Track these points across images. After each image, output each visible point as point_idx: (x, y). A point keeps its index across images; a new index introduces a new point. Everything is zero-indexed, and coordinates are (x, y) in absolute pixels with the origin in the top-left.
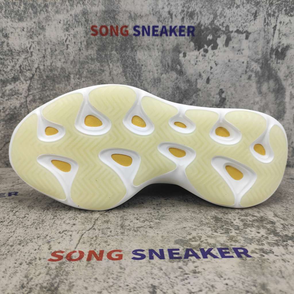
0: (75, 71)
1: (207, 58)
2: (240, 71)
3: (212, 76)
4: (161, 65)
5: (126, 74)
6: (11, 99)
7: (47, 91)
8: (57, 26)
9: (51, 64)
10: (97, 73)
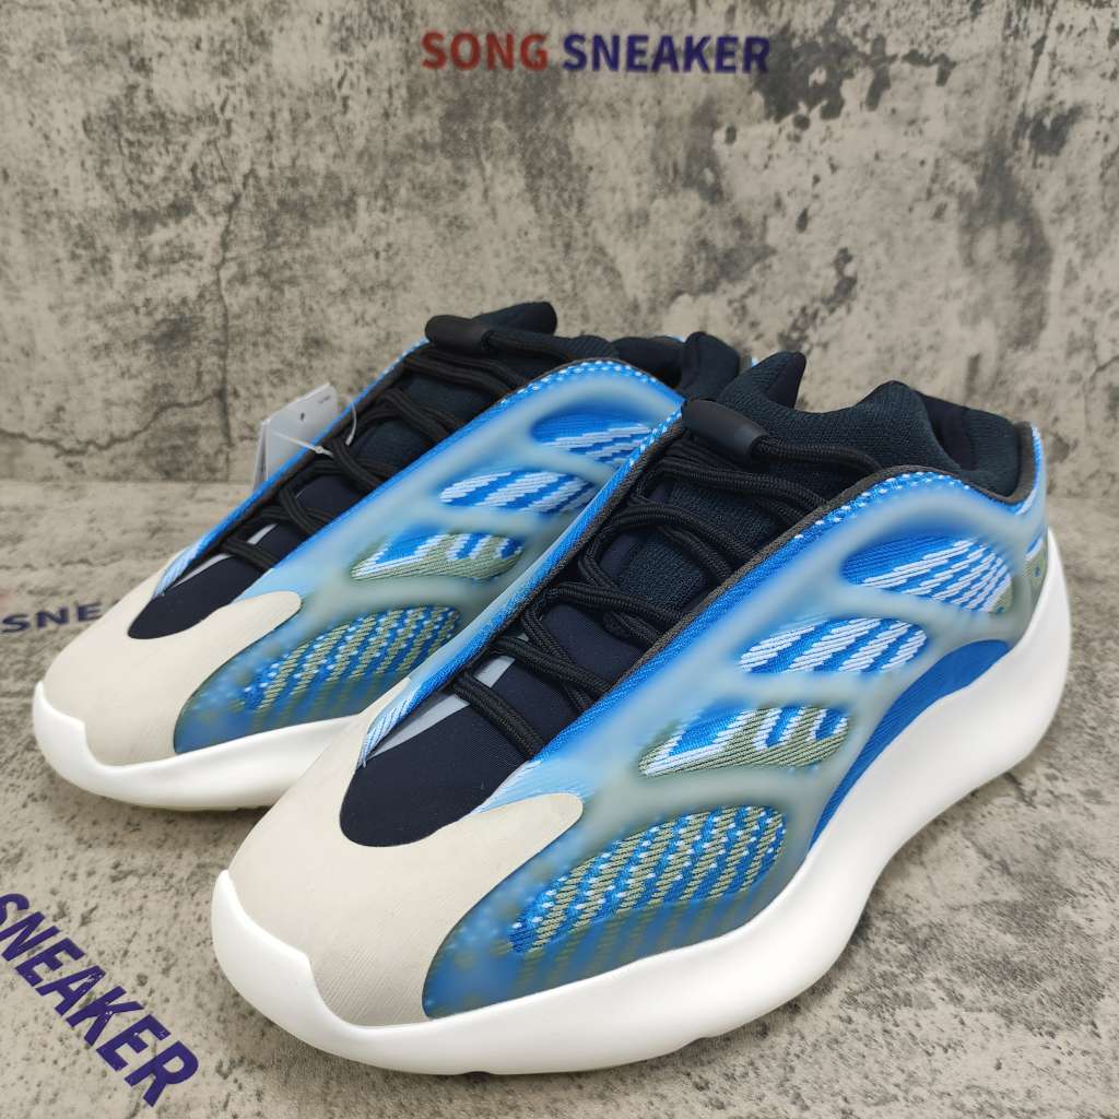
0: (372, 185)
1: (803, 146)
2: (910, 189)
3: (815, 206)
4: (652, 169)
5: (538, 197)
6: (168, 272)
7: (284, 248)
8: (309, 32)
9: (294, 161)
10: (443, 193)
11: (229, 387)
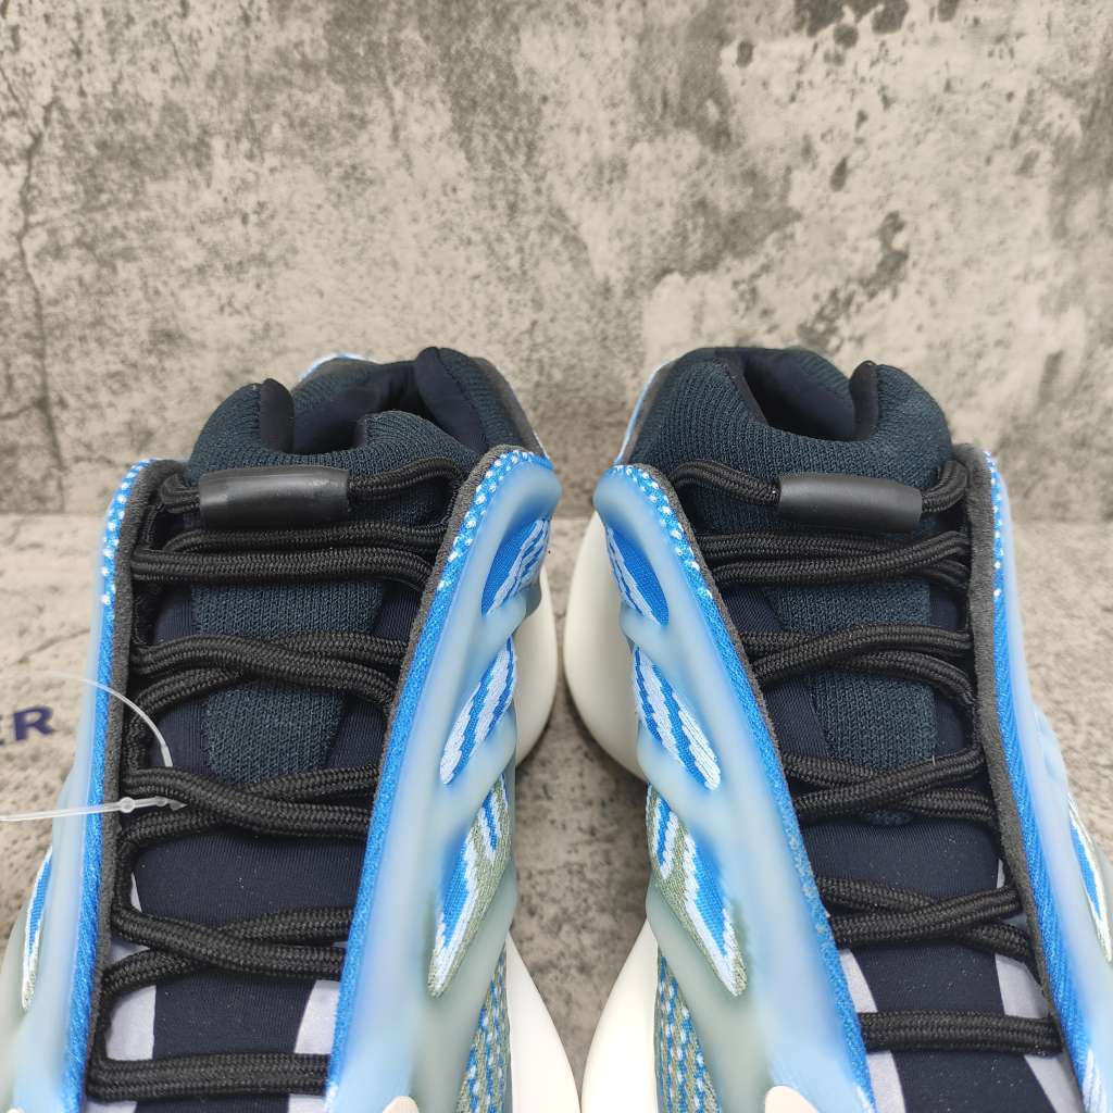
0: (231, 121)
1: (846, 70)
2: (989, 134)
3: (858, 154)
4: (630, 98)
5: (469, 139)
7: (111, 210)
9: (115, 85)
10: (334, 132)
11: (53, 396)
